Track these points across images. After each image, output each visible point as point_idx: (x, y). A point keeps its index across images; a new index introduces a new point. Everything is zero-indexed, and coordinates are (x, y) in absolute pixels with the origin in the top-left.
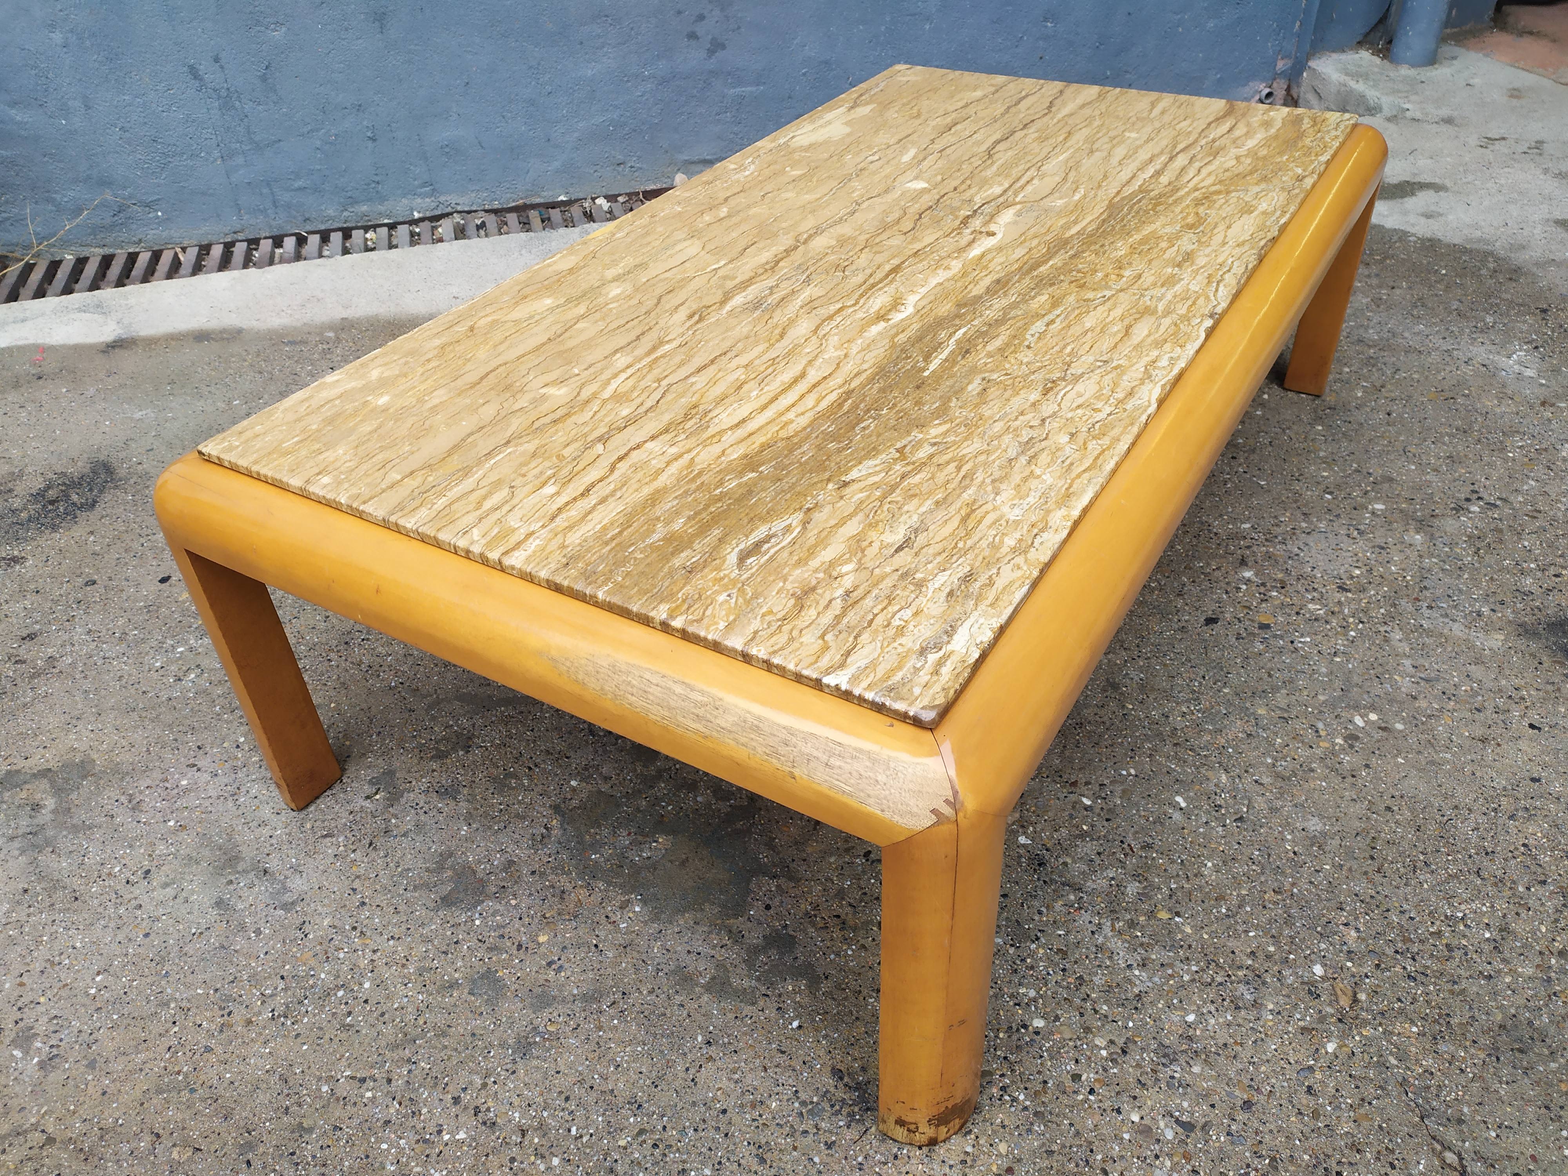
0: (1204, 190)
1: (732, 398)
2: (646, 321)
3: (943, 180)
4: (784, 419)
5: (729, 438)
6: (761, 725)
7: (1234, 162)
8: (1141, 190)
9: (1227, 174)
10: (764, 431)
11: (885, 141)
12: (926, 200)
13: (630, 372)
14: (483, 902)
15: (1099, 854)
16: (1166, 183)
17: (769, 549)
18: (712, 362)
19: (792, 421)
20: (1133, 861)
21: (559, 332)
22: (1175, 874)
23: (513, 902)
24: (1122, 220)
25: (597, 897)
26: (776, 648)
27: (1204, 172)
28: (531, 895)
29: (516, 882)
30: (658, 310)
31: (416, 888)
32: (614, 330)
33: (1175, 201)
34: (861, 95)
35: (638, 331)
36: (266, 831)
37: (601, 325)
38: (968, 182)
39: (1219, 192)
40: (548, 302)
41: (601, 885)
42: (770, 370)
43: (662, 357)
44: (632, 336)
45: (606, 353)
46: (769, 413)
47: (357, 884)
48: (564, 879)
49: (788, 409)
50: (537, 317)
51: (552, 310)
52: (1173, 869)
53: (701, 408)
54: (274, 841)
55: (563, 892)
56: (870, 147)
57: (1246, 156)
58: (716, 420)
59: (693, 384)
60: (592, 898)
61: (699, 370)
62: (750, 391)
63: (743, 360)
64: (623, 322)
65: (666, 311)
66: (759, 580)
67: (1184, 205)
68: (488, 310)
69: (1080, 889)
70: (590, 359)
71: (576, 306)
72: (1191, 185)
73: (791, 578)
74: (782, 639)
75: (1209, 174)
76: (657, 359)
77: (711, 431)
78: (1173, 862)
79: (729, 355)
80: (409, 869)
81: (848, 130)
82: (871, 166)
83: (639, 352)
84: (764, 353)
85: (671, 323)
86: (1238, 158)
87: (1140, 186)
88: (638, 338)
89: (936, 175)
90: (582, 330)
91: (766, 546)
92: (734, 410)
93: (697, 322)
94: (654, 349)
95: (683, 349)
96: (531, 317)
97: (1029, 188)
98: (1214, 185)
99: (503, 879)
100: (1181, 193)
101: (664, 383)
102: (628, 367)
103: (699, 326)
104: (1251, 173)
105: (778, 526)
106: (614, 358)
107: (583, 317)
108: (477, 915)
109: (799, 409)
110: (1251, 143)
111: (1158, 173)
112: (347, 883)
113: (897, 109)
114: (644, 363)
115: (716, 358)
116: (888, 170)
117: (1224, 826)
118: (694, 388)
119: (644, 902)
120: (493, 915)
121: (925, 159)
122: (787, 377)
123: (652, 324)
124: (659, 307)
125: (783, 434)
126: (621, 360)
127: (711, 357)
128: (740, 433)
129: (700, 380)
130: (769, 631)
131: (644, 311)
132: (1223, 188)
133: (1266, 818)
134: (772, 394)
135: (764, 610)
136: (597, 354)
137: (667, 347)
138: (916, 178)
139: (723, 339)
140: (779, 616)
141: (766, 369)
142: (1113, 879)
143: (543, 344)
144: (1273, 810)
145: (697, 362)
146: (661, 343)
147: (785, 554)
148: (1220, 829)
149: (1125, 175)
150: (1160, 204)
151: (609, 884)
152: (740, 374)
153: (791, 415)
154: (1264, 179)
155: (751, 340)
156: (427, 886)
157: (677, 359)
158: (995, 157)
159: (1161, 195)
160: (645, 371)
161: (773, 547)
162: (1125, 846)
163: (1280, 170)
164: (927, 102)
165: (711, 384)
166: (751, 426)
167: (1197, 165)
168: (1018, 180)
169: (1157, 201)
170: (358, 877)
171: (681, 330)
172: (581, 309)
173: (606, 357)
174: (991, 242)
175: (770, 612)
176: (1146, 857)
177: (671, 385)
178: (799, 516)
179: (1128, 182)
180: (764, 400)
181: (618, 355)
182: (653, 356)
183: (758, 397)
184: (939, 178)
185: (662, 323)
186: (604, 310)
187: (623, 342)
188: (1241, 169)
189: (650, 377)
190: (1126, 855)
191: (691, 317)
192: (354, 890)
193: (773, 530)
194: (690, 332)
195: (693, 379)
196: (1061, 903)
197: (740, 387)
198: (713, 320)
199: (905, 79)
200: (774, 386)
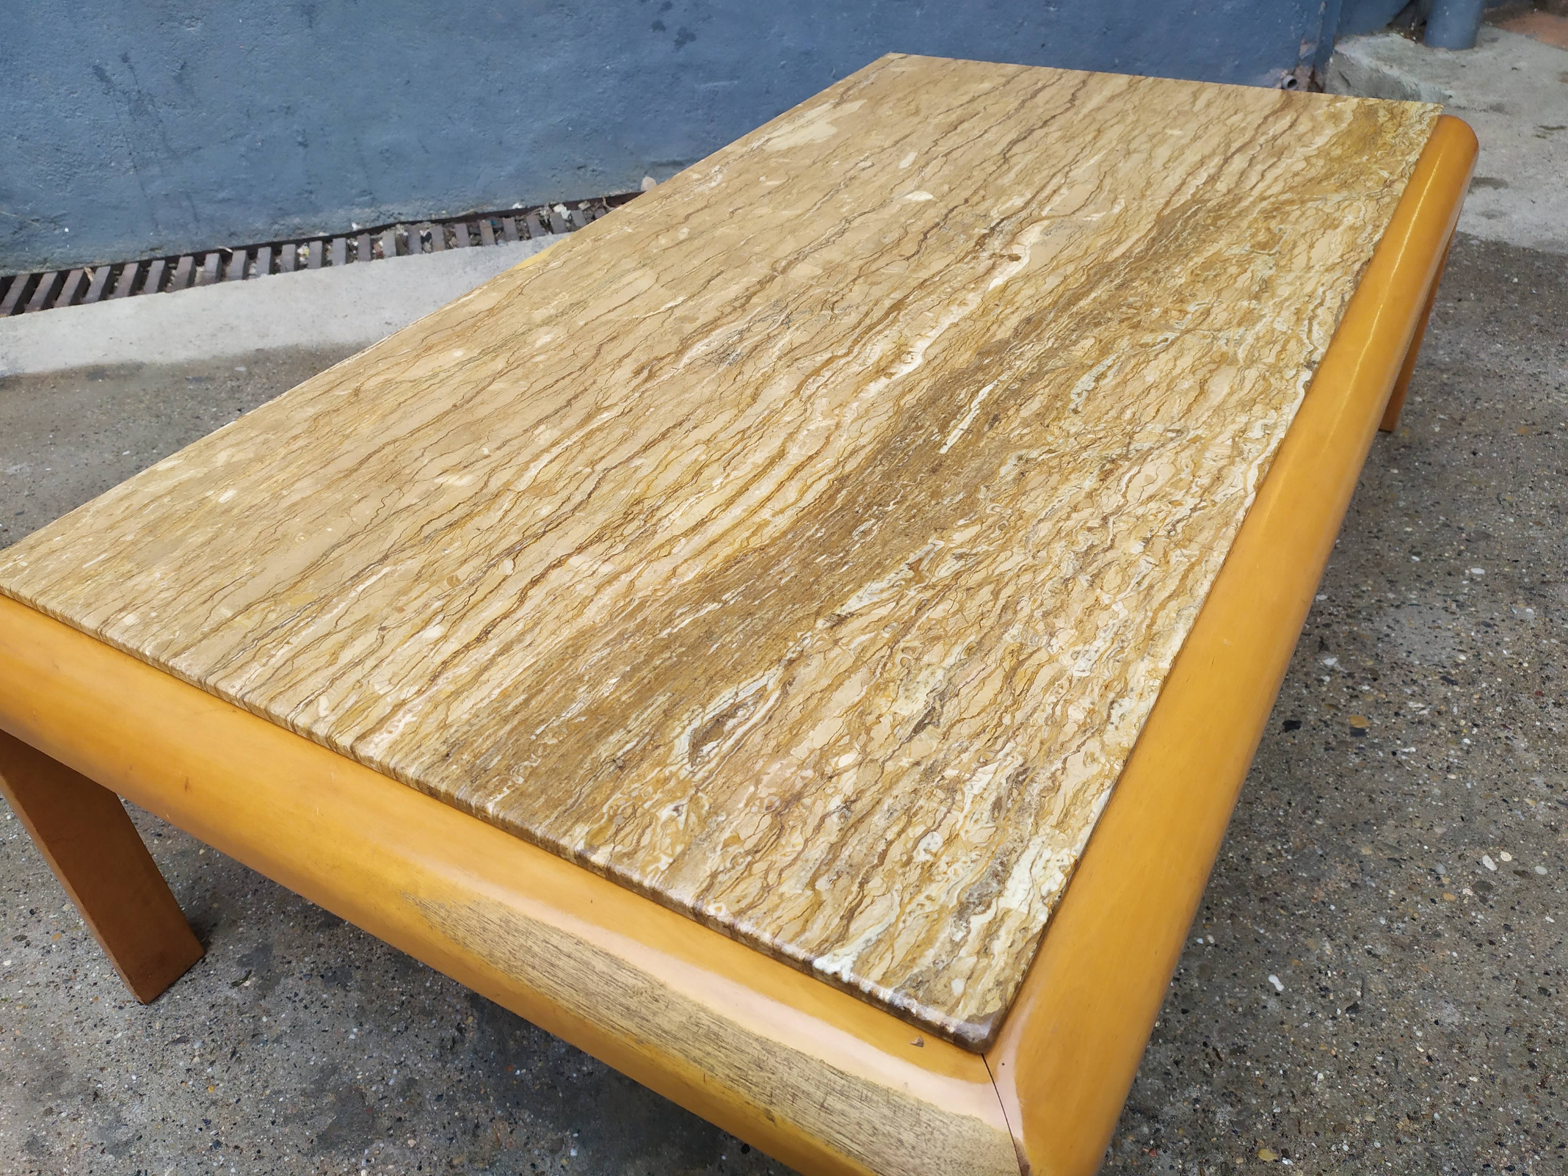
0: (1272, 200)
1: (688, 490)
2: (581, 379)
3: (951, 190)
4: (756, 519)
5: (683, 549)
6: (722, 1032)
7: (1303, 164)
8: (1194, 200)
9: (1297, 179)
10: (729, 538)
11: (878, 143)
12: (932, 215)
13: (555, 451)
14: (372, 1142)
15: (1177, 1063)
16: (1225, 190)
17: (735, 728)
18: (664, 436)
19: (767, 523)
20: (1220, 1075)
21: (468, 396)
22: (1276, 1091)
23: (411, 1143)
24: (1177, 239)
25: (521, 1134)
26: (743, 904)
27: (1270, 176)
28: (435, 1131)
29: (417, 1112)
30: (596, 364)
31: (287, 1120)
32: (539, 392)
33: (1239, 214)
34: (849, 89)
35: (569, 394)
36: (102, 1034)
37: (523, 385)
38: (982, 193)
39: (1291, 202)
40: (458, 354)
41: (527, 1116)
42: (739, 447)
43: (600, 429)
44: (562, 400)
45: (527, 424)
46: (737, 511)
47: (211, 1114)
48: (478, 1106)
49: (762, 505)
50: (443, 375)
51: (462, 365)
52: (1275, 1084)
53: (646, 503)
54: (111, 1049)
55: (477, 1126)
56: (860, 151)
57: (1317, 156)
58: (666, 523)
59: (637, 468)
60: (514, 1136)
61: (646, 448)
62: (712, 479)
63: (703, 433)
64: (551, 381)
65: (607, 366)
66: (720, 781)
67: (1250, 218)
68: (381, 366)
69: (1155, 1118)
70: (505, 433)
71: (493, 360)
72: (1256, 193)
73: (766, 779)
74: (751, 887)
75: (1276, 179)
76: (592, 433)
77: (660, 537)
78: (1273, 1073)
79: (687, 426)
80: (280, 1092)
81: (833, 130)
82: (863, 174)
83: (570, 422)
84: (731, 422)
85: (612, 381)
86: (1307, 159)
87: (1193, 195)
88: (569, 403)
89: (942, 184)
90: (498, 393)
91: (731, 723)
92: (691, 506)
93: (646, 380)
94: (589, 417)
95: (626, 419)
96: (435, 375)
97: (1057, 199)
98: (1283, 192)
99: (400, 1108)
100: (1245, 203)
101: (599, 467)
102: (553, 445)
103: (648, 385)
104: (1327, 177)
105: (747, 689)
106: (536, 432)
107: (500, 374)
108: (363, 1163)
109: (776, 504)
110: (1320, 141)
111: (1213, 179)
112: (199, 1111)
113: (891, 104)
114: (574, 438)
115: (668, 430)
116: (883, 179)
117: (1334, 1018)
118: (640, 474)
119: (582, 1143)
120: (385, 1163)
121: (928, 164)
122: (760, 457)
123: (587, 384)
124: (598, 360)
125: (755, 542)
126: (545, 435)
127: (663, 429)
128: (698, 540)
129: (647, 463)
130: (735, 874)
131: (579, 365)
132: (1295, 197)
133: (1385, 1005)
134: (740, 483)
135: (727, 834)
136: (515, 426)
137: (606, 416)
138: (918, 188)
139: (679, 404)
140: (749, 845)
141: (734, 445)
142: (1197, 1101)
143: (447, 413)
144: (1396, 994)
145: (644, 436)
146: (599, 409)
147: (757, 737)
148: (1329, 1023)
149: (1173, 181)
150: (1220, 217)
151: (537, 1113)
152: (699, 454)
153: (766, 514)
154: (1344, 185)
155: (714, 404)
156: (301, 1118)
157: (618, 433)
158: (1013, 161)
159: (1220, 206)
160: (575, 450)
161: (740, 724)
162: (1209, 1050)
163: (1362, 173)
164: (926, 96)
165: (661, 468)
166: (713, 530)
167: (1259, 168)
168: (1042, 188)
169: (1218, 213)
170: (214, 1103)
171: (625, 392)
172: (499, 364)
173: (526, 431)
174: (1014, 269)
175: (736, 839)
176: (1237, 1066)
177: (607, 470)
178: (776, 673)
179: (1178, 190)
180: (730, 491)
181: (542, 427)
182: (587, 429)
183: (722, 487)
184: (946, 188)
185: (601, 382)
186: (529, 364)
187: (549, 408)
188: (1313, 173)
189: (582, 458)
190: (1211, 1064)
191: (638, 373)
192: (207, 1122)
193: (742, 696)
194: (637, 395)
195: (637, 462)
196: (1131, 1138)
197: (698, 473)
198: (665, 377)
199: (899, 70)
200: (744, 470)
